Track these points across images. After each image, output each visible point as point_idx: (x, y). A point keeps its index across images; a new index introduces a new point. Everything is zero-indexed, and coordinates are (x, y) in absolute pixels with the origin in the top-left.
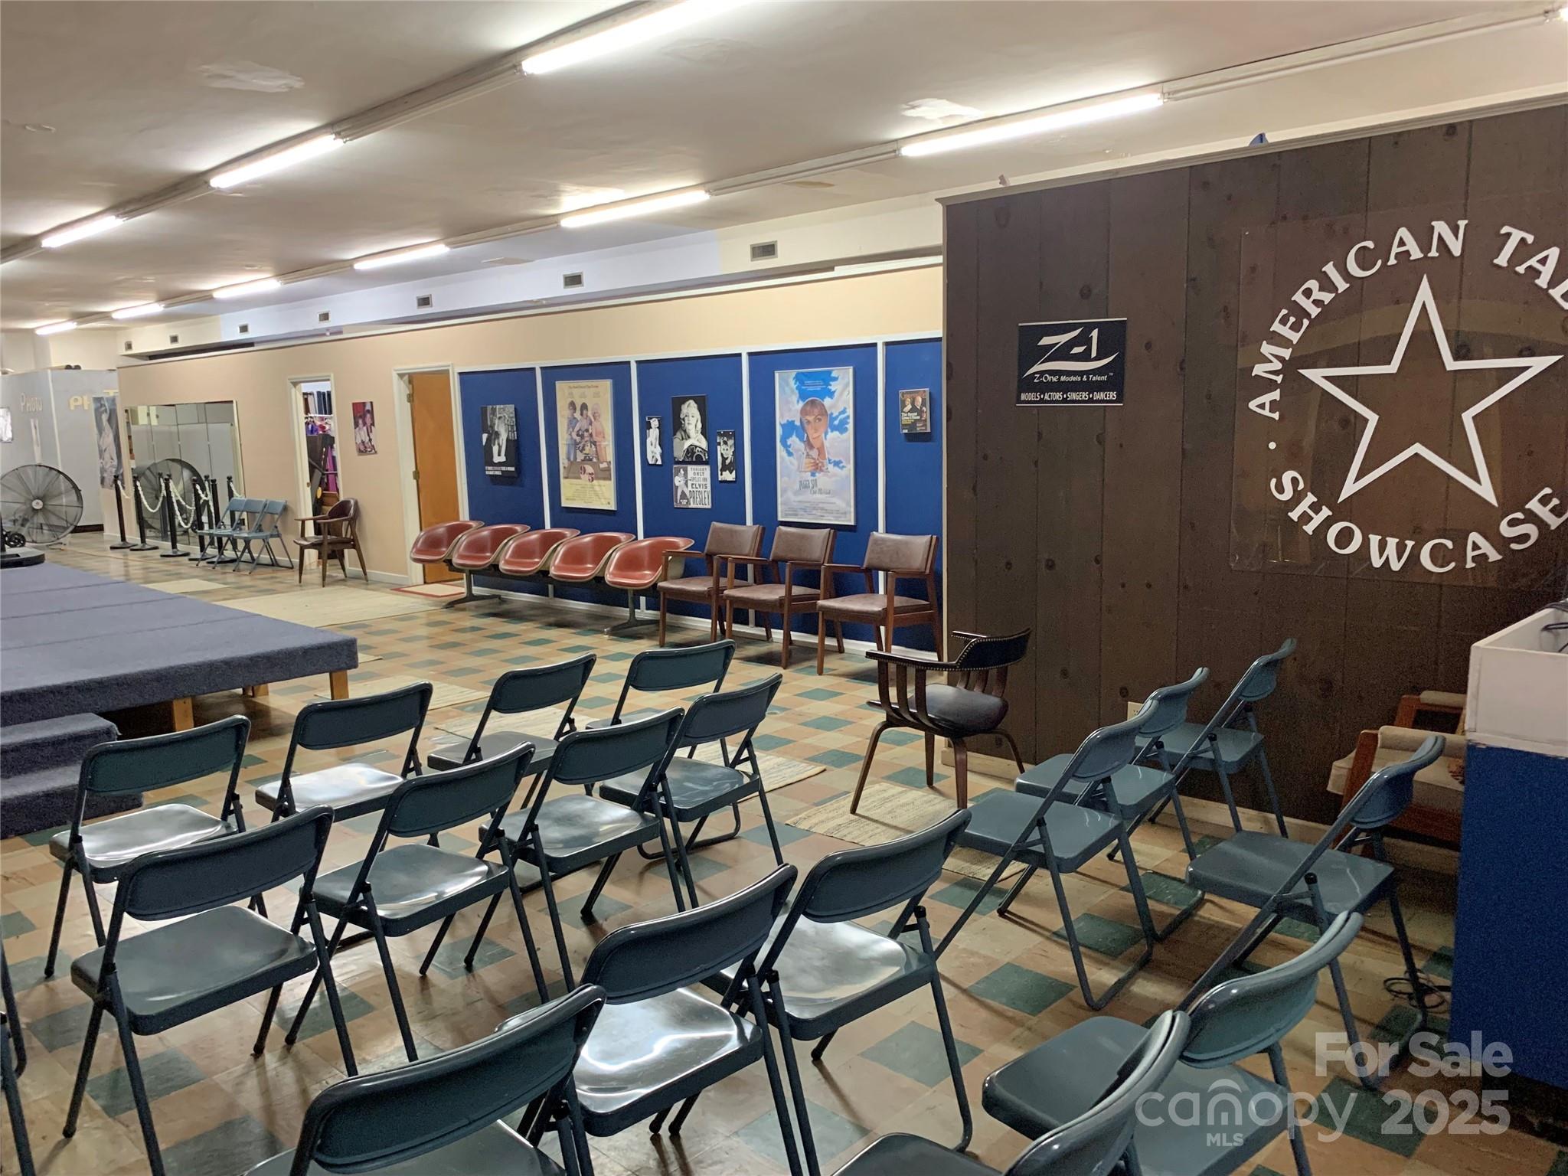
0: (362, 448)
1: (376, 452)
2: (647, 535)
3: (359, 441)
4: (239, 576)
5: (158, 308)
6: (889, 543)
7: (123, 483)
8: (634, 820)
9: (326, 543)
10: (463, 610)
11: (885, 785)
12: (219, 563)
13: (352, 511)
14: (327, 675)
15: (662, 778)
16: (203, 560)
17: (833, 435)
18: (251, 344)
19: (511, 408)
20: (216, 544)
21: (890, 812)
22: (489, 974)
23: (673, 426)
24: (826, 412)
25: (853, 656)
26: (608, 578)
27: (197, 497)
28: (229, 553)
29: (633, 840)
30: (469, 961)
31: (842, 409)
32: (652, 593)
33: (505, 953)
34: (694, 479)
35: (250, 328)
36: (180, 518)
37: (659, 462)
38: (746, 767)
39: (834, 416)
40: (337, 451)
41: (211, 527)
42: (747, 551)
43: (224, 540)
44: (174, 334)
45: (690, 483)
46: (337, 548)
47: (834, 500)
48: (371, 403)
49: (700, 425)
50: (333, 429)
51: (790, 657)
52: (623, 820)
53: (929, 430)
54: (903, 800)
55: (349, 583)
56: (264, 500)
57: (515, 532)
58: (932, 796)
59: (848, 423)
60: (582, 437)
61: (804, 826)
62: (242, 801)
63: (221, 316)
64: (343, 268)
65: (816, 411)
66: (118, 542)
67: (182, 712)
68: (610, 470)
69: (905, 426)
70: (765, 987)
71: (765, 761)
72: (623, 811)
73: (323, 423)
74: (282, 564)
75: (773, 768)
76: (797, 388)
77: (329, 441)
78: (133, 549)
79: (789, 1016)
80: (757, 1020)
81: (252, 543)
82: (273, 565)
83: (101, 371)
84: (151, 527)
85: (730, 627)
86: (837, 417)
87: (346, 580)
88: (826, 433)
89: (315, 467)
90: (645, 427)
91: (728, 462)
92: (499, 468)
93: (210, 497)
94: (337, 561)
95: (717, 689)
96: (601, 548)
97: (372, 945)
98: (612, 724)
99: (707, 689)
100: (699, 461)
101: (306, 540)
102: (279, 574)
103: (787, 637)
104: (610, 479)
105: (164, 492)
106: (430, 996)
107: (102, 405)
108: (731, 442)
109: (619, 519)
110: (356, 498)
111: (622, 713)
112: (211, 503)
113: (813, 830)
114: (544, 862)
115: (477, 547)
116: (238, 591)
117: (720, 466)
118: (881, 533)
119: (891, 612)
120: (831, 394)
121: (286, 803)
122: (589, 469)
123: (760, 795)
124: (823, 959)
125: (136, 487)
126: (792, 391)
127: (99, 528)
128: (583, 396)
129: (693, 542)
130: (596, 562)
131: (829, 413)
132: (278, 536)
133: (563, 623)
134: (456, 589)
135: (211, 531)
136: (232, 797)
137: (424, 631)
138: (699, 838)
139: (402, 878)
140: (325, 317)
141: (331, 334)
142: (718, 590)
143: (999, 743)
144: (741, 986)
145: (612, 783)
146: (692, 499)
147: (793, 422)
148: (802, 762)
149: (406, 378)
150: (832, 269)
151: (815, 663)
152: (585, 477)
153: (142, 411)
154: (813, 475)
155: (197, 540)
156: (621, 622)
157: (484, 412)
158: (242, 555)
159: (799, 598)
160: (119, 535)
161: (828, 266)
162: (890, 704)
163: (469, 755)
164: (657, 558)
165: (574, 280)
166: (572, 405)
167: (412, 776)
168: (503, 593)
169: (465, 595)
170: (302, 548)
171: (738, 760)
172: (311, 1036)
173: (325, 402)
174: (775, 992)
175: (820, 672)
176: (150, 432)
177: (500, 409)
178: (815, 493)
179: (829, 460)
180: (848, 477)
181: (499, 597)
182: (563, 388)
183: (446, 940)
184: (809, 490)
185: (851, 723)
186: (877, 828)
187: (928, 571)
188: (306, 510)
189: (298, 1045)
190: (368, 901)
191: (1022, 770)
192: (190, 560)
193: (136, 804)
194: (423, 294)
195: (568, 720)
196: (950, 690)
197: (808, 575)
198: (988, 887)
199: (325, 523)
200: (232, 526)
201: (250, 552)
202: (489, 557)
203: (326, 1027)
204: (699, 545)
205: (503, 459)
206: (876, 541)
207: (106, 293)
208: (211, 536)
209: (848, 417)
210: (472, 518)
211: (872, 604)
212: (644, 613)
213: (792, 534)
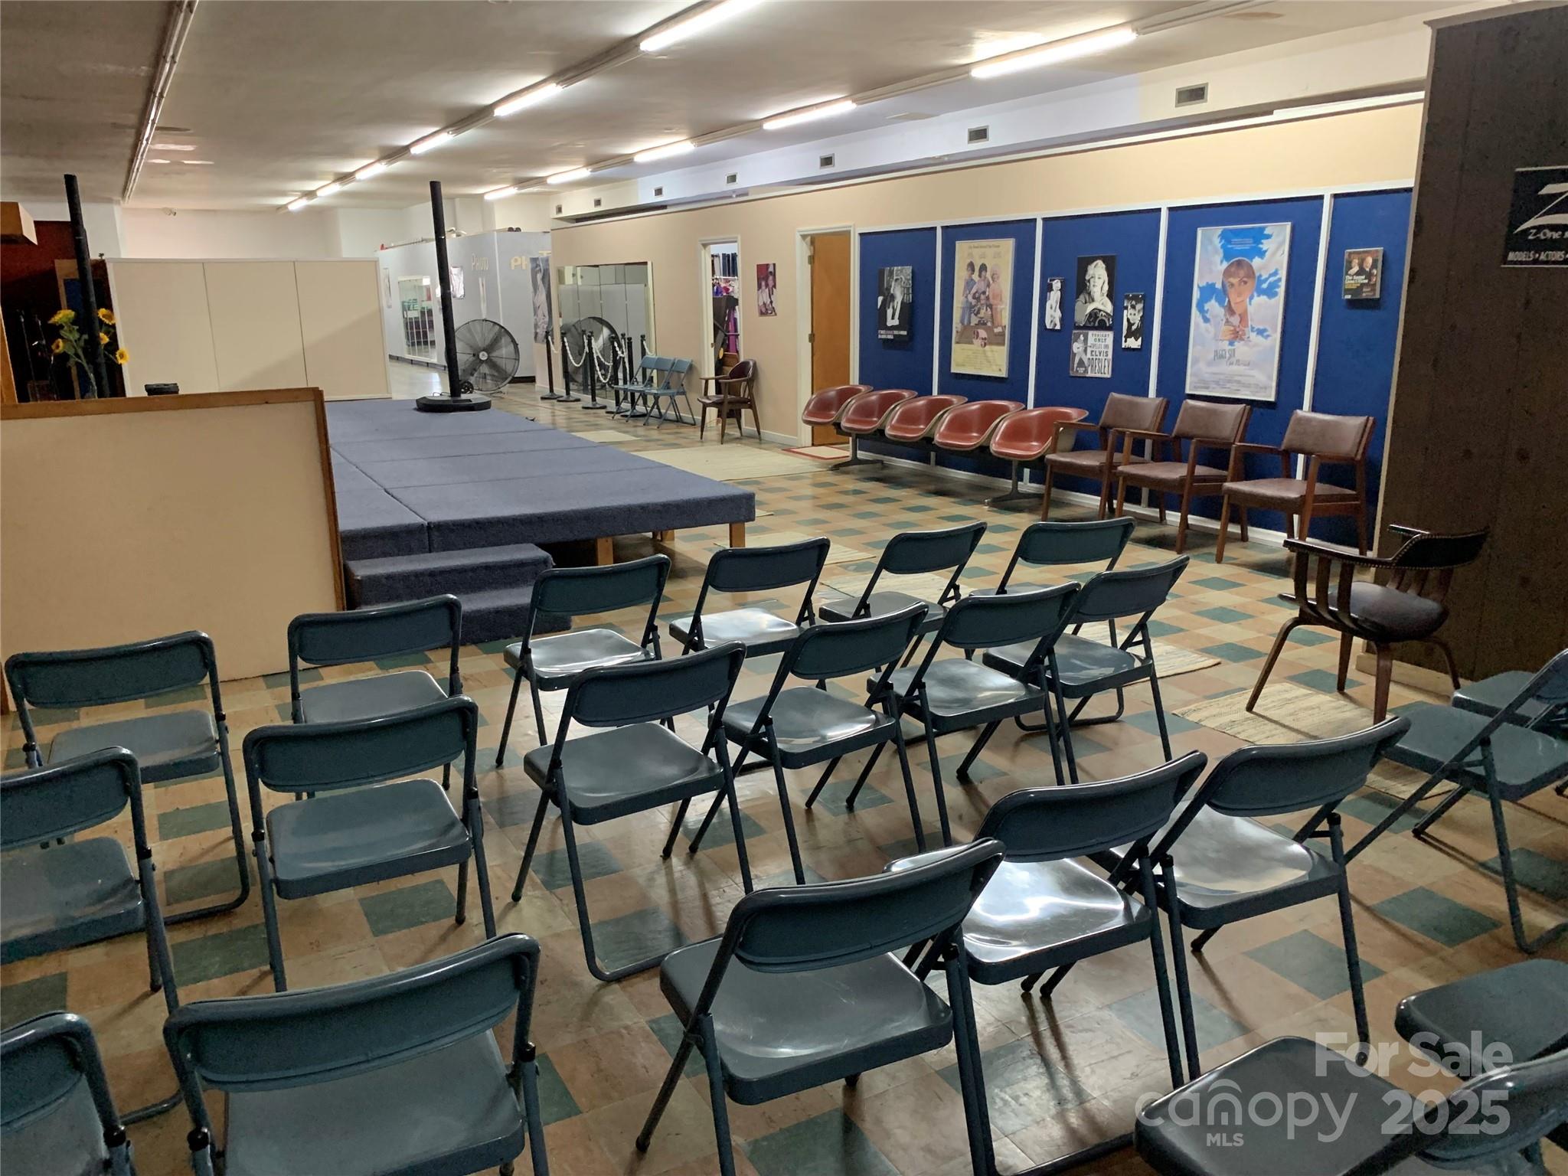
0: (764, 310)
1: (776, 314)
2: (1037, 405)
3: (761, 304)
4: (649, 430)
5: (585, 173)
6: (1314, 423)
7: (552, 339)
8: (1018, 690)
9: (726, 403)
10: (847, 473)
11: (1287, 685)
12: (632, 416)
13: (750, 372)
14: (727, 526)
15: (1050, 652)
16: (618, 413)
17: (1260, 300)
18: (664, 207)
19: (908, 269)
20: (629, 400)
21: (1291, 715)
22: (868, 817)
23: (1078, 287)
24: (1253, 273)
25: (1259, 546)
26: (994, 448)
27: (615, 353)
28: (640, 408)
29: (1013, 710)
30: (850, 801)
31: (1273, 271)
32: (1039, 467)
33: (884, 799)
34: (1094, 345)
35: (664, 191)
36: (599, 373)
37: (1058, 327)
38: (1139, 651)
39: (1263, 278)
40: (739, 314)
41: (625, 382)
42: (1147, 425)
43: (637, 395)
44: (597, 198)
45: (1089, 350)
46: (735, 407)
47: (1252, 373)
48: (774, 265)
49: (1106, 287)
50: (736, 290)
51: (1186, 541)
52: (1006, 689)
53: (1377, 296)
54: (1306, 703)
55: (744, 441)
56: (672, 359)
57: (903, 397)
58: (1342, 702)
59: (1279, 287)
60: (978, 299)
61: (1193, 718)
62: (659, 632)
63: (639, 179)
64: (751, 129)
65: (1242, 273)
66: (547, 392)
67: (604, 548)
68: (1004, 335)
69: (1348, 291)
70: (1158, 870)
71: (1158, 647)
72: (1006, 680)
73: (727, 285)
74: (685, 421)
75: (1167, 656)
76: (1222, 247)
77: (732, 302)
78: (559, 399)
79: (1179, 901)
80: (1146, 902)
81: (661, 399)
82: (677, 421)
83: (536, 233)
84: (574, 381)
85: (1120, 505)
86: (1267, 279)
87: (742, 438)
88: (1251, 298)
89: (719, 328)
90: (1046, 289)
91: (1134, 327)
92: (891, 332)
93: (626, 354)
94: (734, 420)
95: (1110, 567)
96: (990, 416)
97: (770, 774)
98: (998, 593)
99: (1100, 567)
100: (1102, 326)
101: (708, 398)
102: (683, 430)
103: (1184, 519)
104: (1003, 344)
105: (587, 349)
106: (814, 826)
107: (538, 266)
108: (1140, 306)
109: (1011, 386)
110: (754, 359)
111: (1009, 583)
112: (626, 360)
113: (1203, 723)
114: (929, 718)
115: (865, 411)
116: (648, 443)
117: (1125, 332)
118: (1305, 411)
119: (1310, 500)
120: (1261, 254)
121: (696, 638)
122: (983, 333)
123: (1151, 680)
124: (1218, 851)
125: (563, 342)
126: (1216, 252)
127: (531, 380)
128: (983, 256)
129: (1087, 413)
130: (982, 431)
131: (1257, 274)
132: (684, 393)
133: (943, 491)
134: (843, 452)
135: (626, 387)
136: (651, 628)
137: (809, 491)
138: (1080, 717)
139: (797, 717)
140: (732, 179)
141: (737, 196)
142: (1111, 466)
143: (1430, 652)
144: (1130, 865)
145: (994, 651)
146: (1090, 368)
147: (1214, 285)
148: (1193, 652)
149: (809, 239)
150: (1271, 113)
151: (1214, 550)
152: (978, 342)
153: (568, 272)
154: (1231, 344)
155: (613, 393)
156: (1001, 494)
157: (882, 273)
158: (651, 410)
159: (1204, 479)
160: (548, 387)
161: (1266, 109)
162: (1306, 599)
163: (858, 610)
164: (1046, 428)
165: (979, 134)
166: (971, 266)
167: (806, 625)
168: (887, 459)
169: (849, 459)
170: (705, 406)
171: (1129, 643)
172: (711, 847)
173: (730, 265)
174: (1167, 877)
175: (1219, 559)
176: (577, 293)
177: (897, 270)
178: (1231, 364)
179: (1253, 328)
180: (1272, 348)
181: (882, 462)
182: (962, 248)
183: (831, 780)
184: (1224, 361)
185: (1251, 616)
186: (1276, 729)
187: (1359, 457)
188: (709, 371)
189: (700, 854)
190: (769, 733)
191: (1457, 686)
192: (608, 412)
193: (565, 626)
194: (826, 154)
195: (953, 585)
196: (1377, 588)
197: (1215, 454)
198: (1407, 806)
199: (726, 383)
200: (643, 383)
201: (658, 409)
202: (876, 422)
203: (727, 841)
204: (1094, 416)
205: (896, 322)
206: (1300, 420)
207: (542, 158)
208: (625, 391)
209: (1280, 280)
210: (862, 381)
211: (1290, 490)
212: (1027, 486)
213: (1202, 409)
